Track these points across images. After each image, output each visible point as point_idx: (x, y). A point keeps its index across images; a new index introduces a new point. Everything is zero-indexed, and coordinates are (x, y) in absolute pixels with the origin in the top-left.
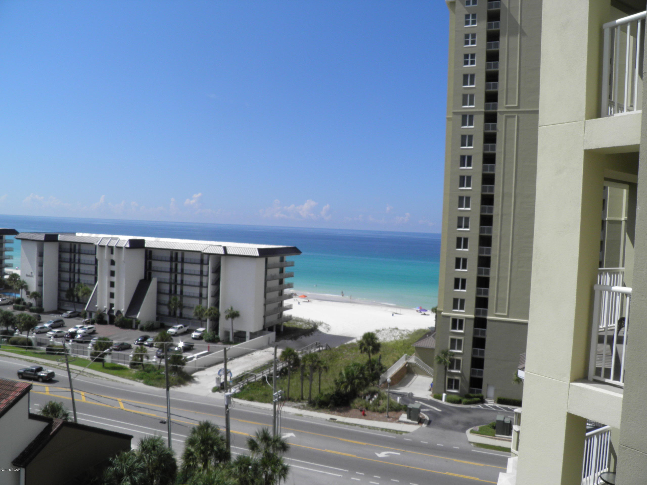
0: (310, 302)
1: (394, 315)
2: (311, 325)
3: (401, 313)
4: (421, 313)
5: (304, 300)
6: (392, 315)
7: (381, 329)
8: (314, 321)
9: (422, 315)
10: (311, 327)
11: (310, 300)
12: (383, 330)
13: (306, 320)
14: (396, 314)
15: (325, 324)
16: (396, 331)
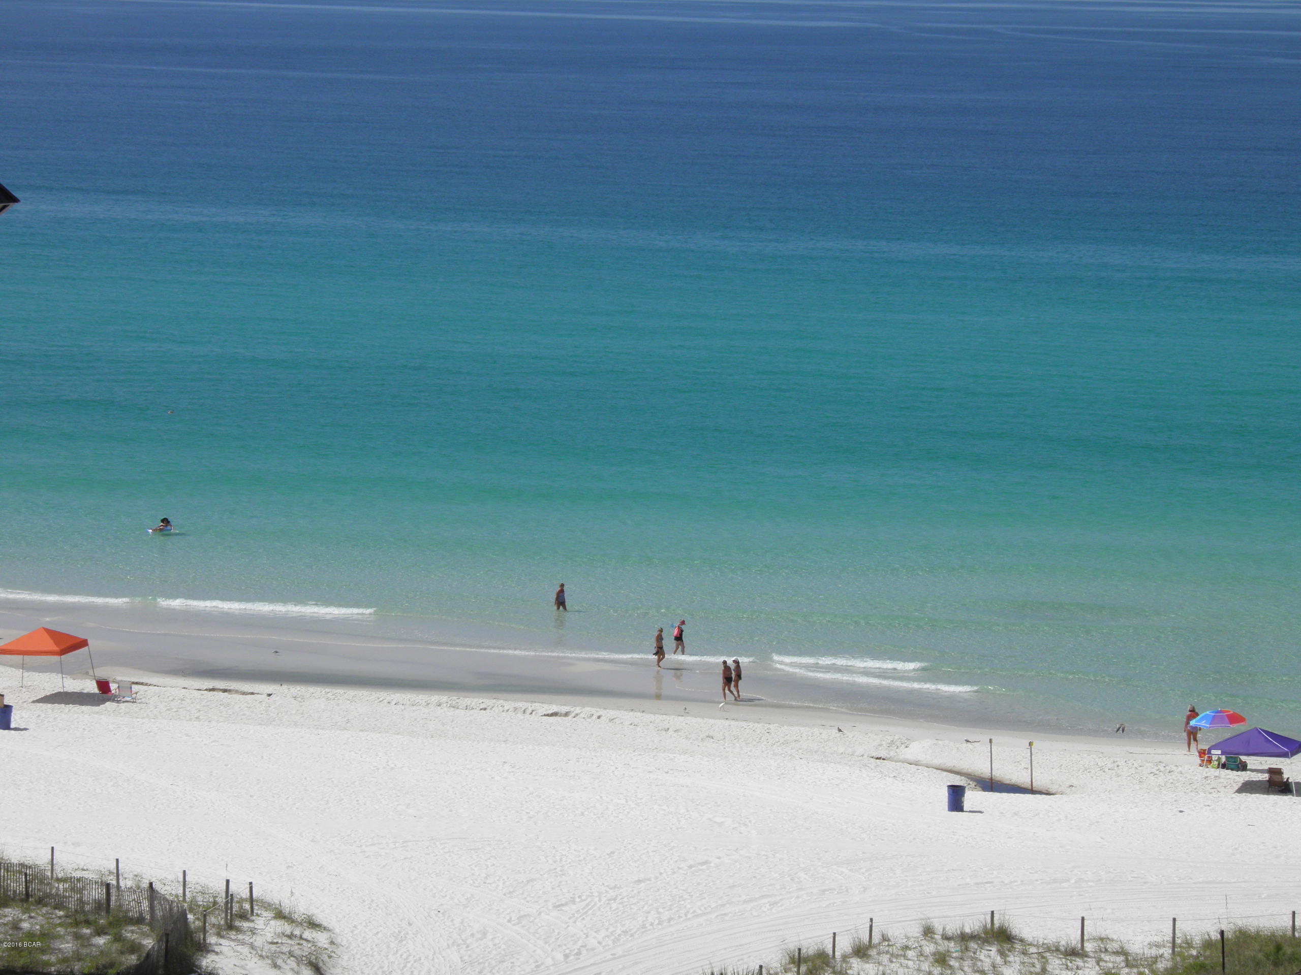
0: (114, 699)
1: (972, 797)
2: (130, 933)
3: (1037, 785)
4: (1240, 777)
5: (53, 683)
6: (944, 796)
7: (844, 945)
8: (169, 889)
9: (1248, 788)
10: (134, 948)
11: (117, 676)
12: (861, 952)
13: (77, 885)
14: (991, 785)
15: (280, 915)
16: (989, 955)
